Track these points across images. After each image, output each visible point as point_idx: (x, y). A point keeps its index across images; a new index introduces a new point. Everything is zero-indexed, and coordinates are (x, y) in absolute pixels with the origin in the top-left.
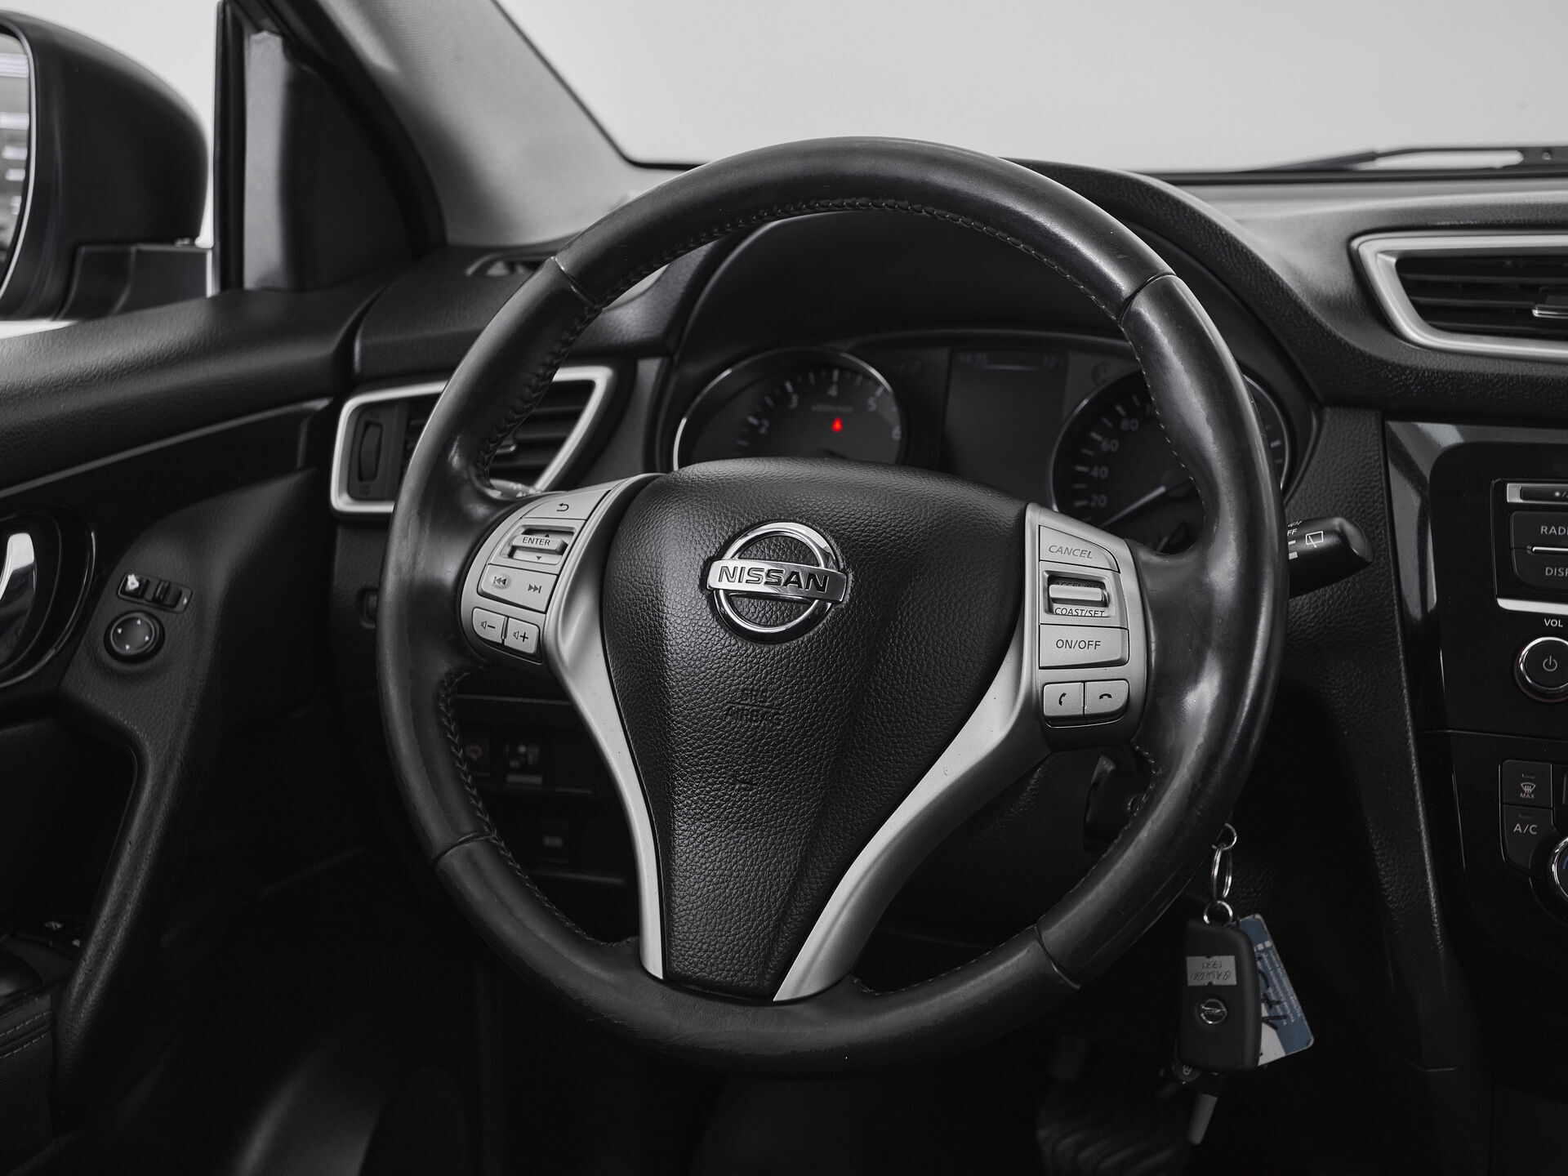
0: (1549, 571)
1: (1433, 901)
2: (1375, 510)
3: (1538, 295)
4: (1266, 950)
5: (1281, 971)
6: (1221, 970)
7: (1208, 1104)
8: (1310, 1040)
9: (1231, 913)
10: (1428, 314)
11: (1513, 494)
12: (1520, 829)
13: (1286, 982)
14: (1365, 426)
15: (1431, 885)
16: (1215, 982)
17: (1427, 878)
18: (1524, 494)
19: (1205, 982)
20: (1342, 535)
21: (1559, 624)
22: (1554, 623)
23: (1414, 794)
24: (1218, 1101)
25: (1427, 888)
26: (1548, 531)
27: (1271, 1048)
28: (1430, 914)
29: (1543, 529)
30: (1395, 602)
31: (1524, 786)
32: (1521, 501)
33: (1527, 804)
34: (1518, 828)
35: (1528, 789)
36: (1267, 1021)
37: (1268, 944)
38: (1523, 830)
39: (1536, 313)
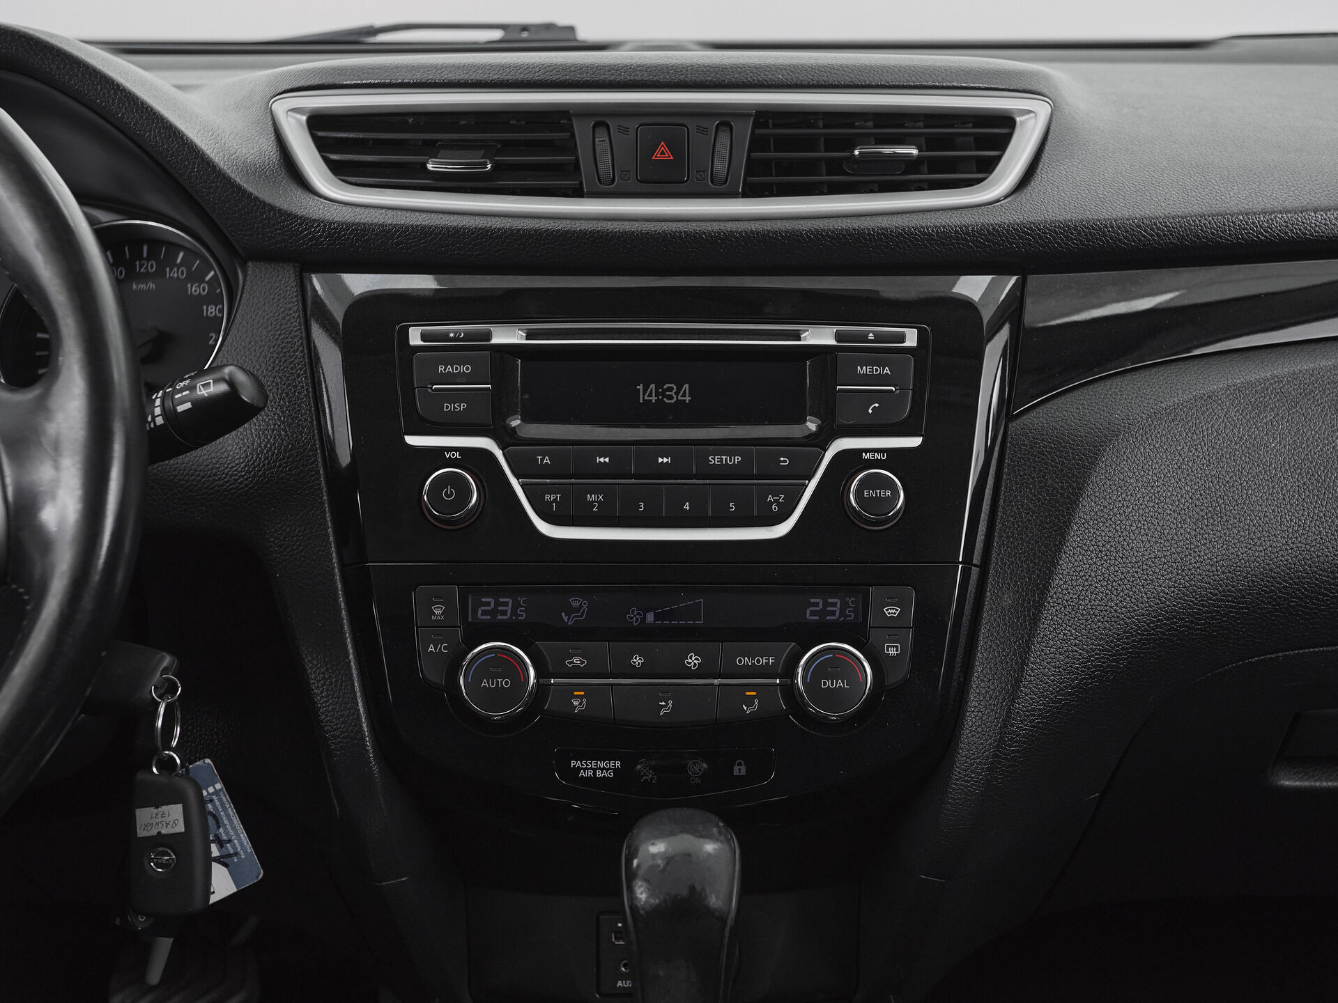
0: (447, 407)
1: (364, 725)
2: (296, 358)
3: (432, 149)
4: (216, 792)
5: (232, 811)
6: (171, 819)
7: (164, 946)
8: (260, 874)
9: (178, 761)
10: (339, 170)
11: (415, 337)
12: (433, 649)
13: (236, 821)
14: (285, 277)
15: (362, 710)
16: (163, 832)
17: (358, 705)
18: (424, 337)
19: (154, 832)
20: (231, 383)
21: (457, 455)
22: (453, 455)
23: (342, 627)
24: (174, 941)
25: (359, 714)
26: (445, 370)
27: (222, 885)
28: (363, 738)
29: (441, 369)
30: (318, 446)
31: (435, 608)
32: (422, 343)
33: (438, 625)
34: (431, 648)
35: (438, 612)
36: (217, 860)
37: (219, 786)
38: (436, 650)
39: (430, 167)
